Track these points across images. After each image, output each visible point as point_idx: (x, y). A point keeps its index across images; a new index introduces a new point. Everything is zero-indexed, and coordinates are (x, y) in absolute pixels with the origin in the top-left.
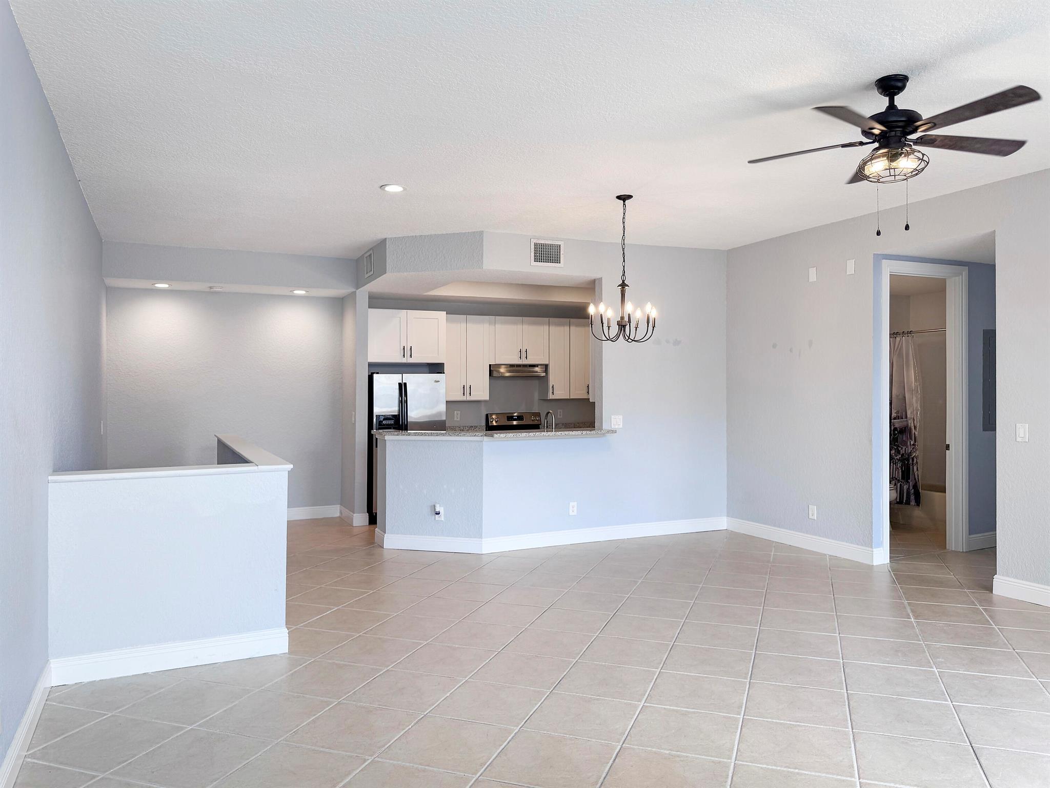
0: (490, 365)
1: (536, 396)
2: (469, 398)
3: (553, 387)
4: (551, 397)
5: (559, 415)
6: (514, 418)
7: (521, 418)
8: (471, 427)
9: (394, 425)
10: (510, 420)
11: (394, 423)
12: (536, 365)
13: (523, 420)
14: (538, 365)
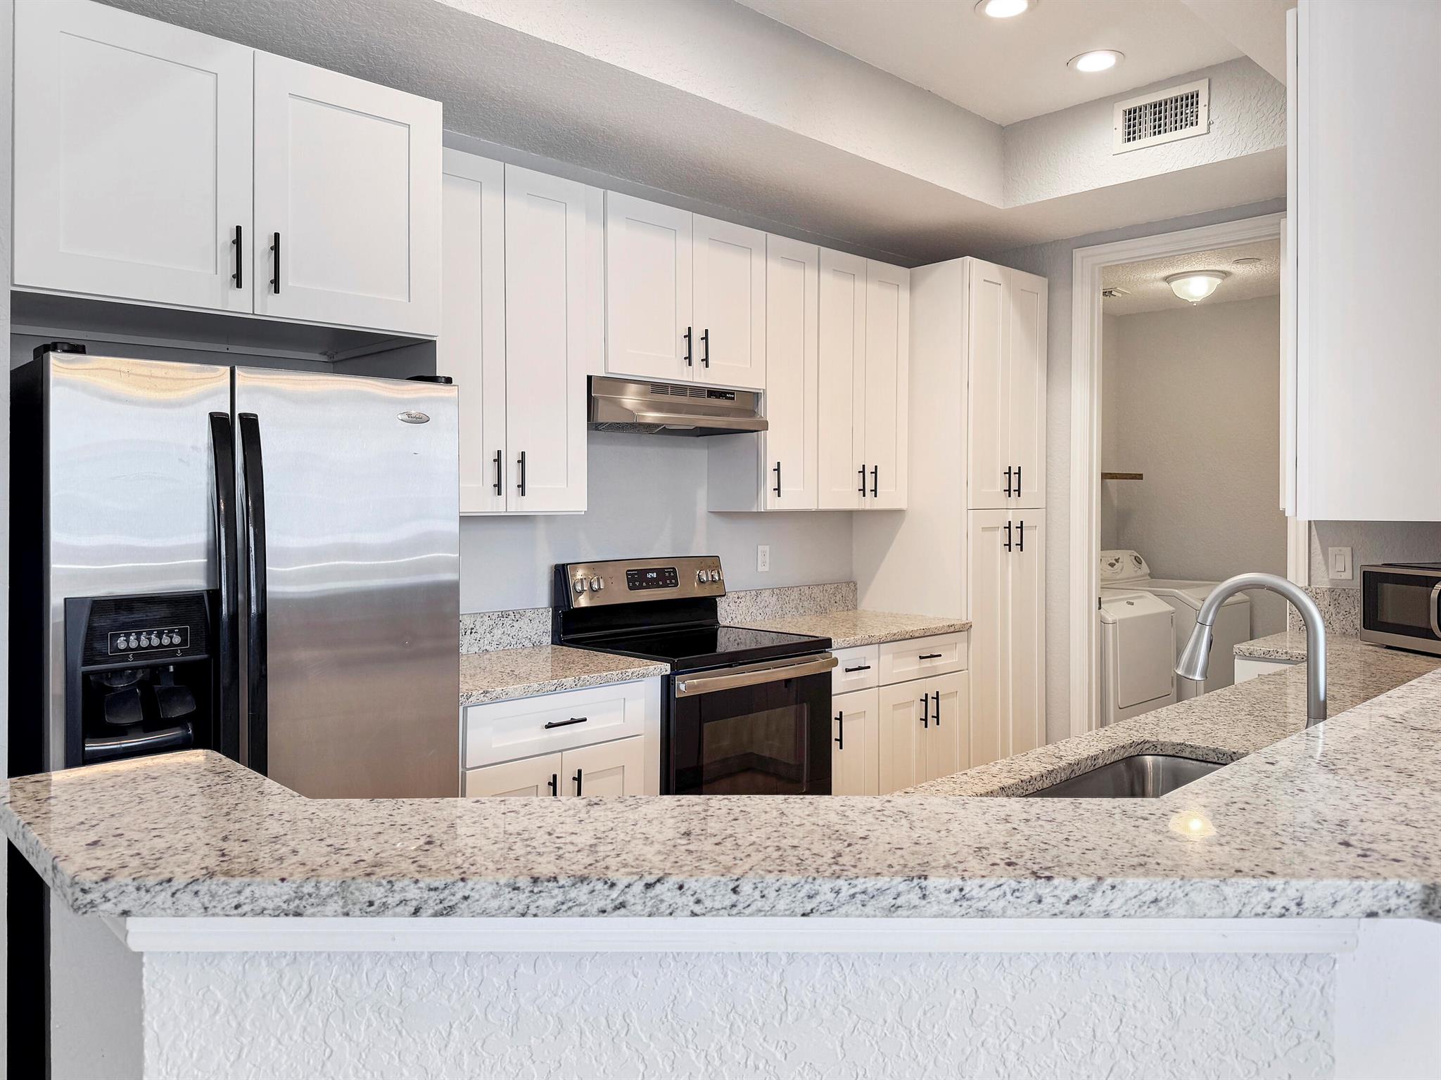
0: (589, 378)
1: (702, 502)
2: (519, 507)
3: (778, 470)
4: (769, 502)
5: (760, 562)
6: (649, 576)
7: (670, 578)
8: (504, 615)
9: (184, 653)
10: (637, 583)
11: (184, 642)
12: (729, 393)
13: (676, 585)
14: (733, 394)
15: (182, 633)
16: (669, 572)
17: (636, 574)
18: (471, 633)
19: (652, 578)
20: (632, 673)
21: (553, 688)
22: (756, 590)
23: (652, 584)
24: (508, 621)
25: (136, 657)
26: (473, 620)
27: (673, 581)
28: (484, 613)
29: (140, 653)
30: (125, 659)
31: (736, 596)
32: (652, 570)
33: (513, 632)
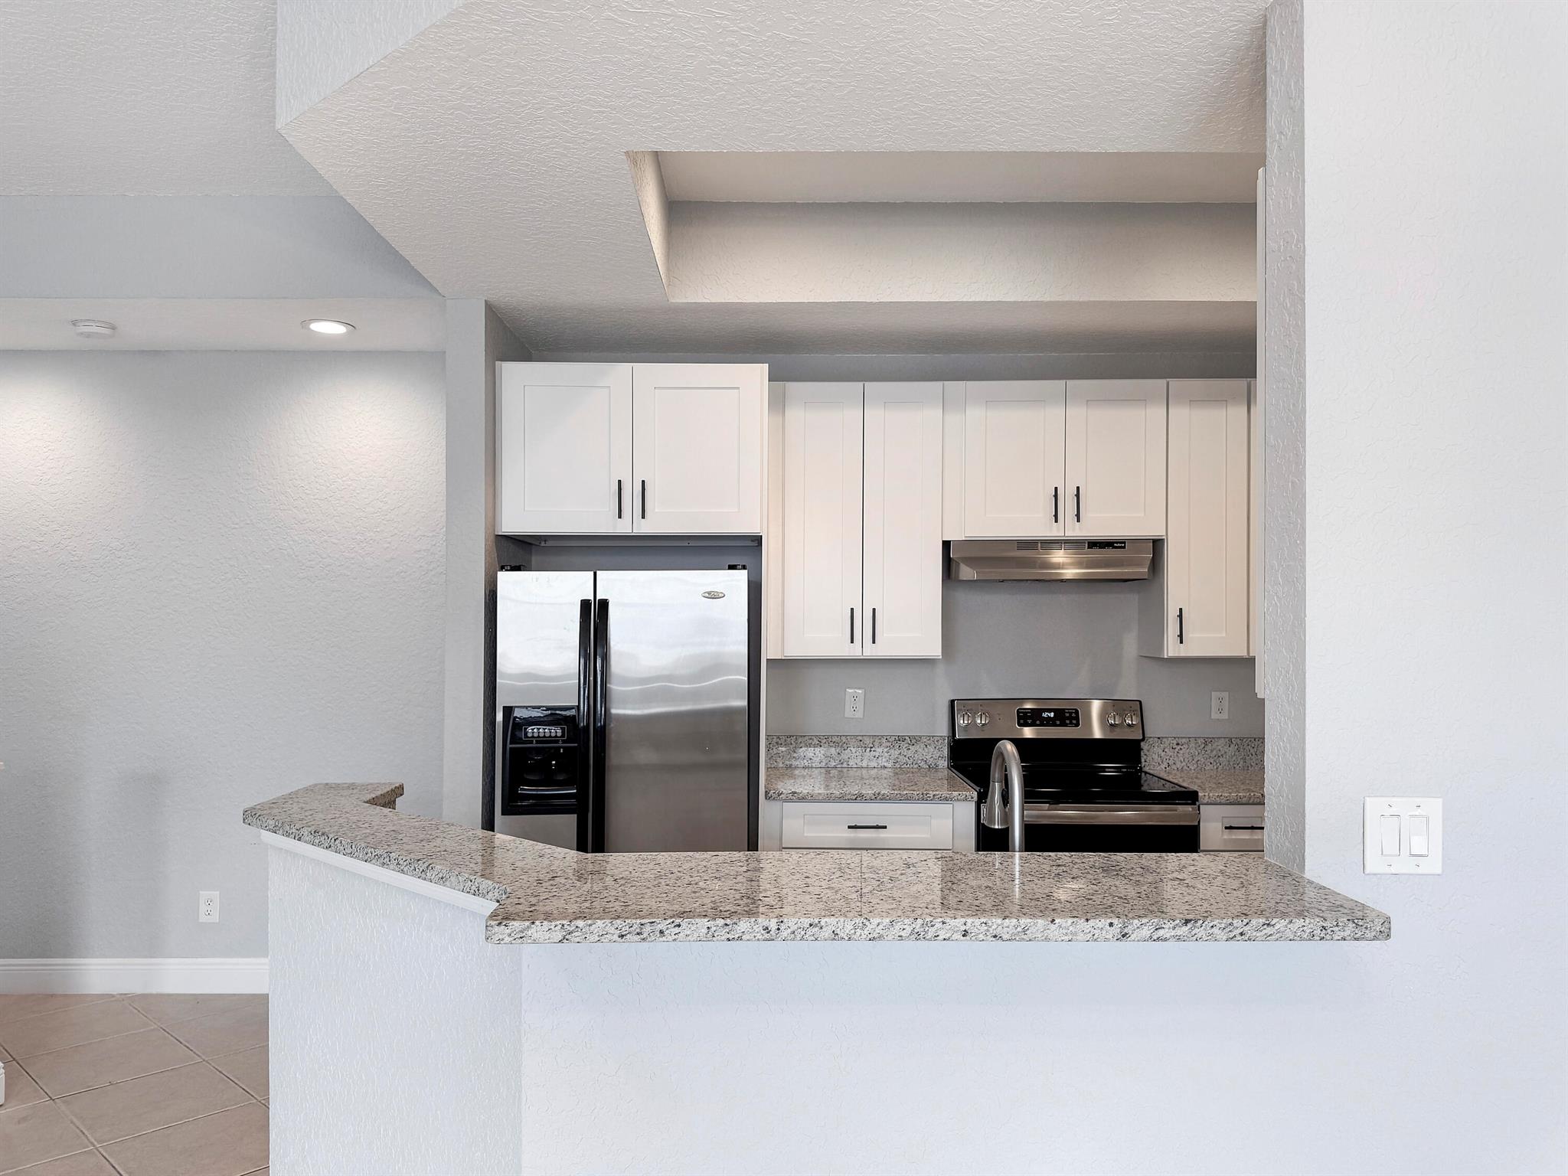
0: (946, 545)
1: (1130, 646)
2: (871, 651)
3: (1180, 616)
4: (1172, 649)
5: (1214, 709)
6: (1045, 715)
7: (1071, 718)
8: (901, 739)
9: (564, 742)
10: (1030, 721)
11: (563, 736)
12: (1117, 543)
13: (1077, 725)
14: (1124, 543)
15: (563, 730)
16: (1071, 713)
17: (1029, 712)
18: (870, 751)
19: (1049, 717)
20: (934, 795)
21: (854, 797)
22: (1204, 738)
23: (1049, 723)
24: (904, 745)
25: (537, 742)
26: (872, 740)
27: (1074, 722)
28: (882, 736)
29: (541, 740)
30: (532, 742)
31: (1175, 742)
32: (1050, 710)
33: (909, 753)
